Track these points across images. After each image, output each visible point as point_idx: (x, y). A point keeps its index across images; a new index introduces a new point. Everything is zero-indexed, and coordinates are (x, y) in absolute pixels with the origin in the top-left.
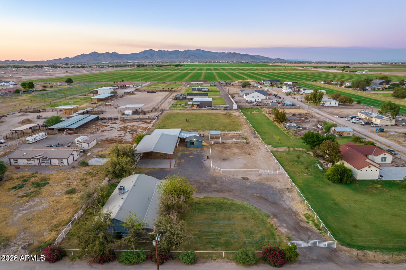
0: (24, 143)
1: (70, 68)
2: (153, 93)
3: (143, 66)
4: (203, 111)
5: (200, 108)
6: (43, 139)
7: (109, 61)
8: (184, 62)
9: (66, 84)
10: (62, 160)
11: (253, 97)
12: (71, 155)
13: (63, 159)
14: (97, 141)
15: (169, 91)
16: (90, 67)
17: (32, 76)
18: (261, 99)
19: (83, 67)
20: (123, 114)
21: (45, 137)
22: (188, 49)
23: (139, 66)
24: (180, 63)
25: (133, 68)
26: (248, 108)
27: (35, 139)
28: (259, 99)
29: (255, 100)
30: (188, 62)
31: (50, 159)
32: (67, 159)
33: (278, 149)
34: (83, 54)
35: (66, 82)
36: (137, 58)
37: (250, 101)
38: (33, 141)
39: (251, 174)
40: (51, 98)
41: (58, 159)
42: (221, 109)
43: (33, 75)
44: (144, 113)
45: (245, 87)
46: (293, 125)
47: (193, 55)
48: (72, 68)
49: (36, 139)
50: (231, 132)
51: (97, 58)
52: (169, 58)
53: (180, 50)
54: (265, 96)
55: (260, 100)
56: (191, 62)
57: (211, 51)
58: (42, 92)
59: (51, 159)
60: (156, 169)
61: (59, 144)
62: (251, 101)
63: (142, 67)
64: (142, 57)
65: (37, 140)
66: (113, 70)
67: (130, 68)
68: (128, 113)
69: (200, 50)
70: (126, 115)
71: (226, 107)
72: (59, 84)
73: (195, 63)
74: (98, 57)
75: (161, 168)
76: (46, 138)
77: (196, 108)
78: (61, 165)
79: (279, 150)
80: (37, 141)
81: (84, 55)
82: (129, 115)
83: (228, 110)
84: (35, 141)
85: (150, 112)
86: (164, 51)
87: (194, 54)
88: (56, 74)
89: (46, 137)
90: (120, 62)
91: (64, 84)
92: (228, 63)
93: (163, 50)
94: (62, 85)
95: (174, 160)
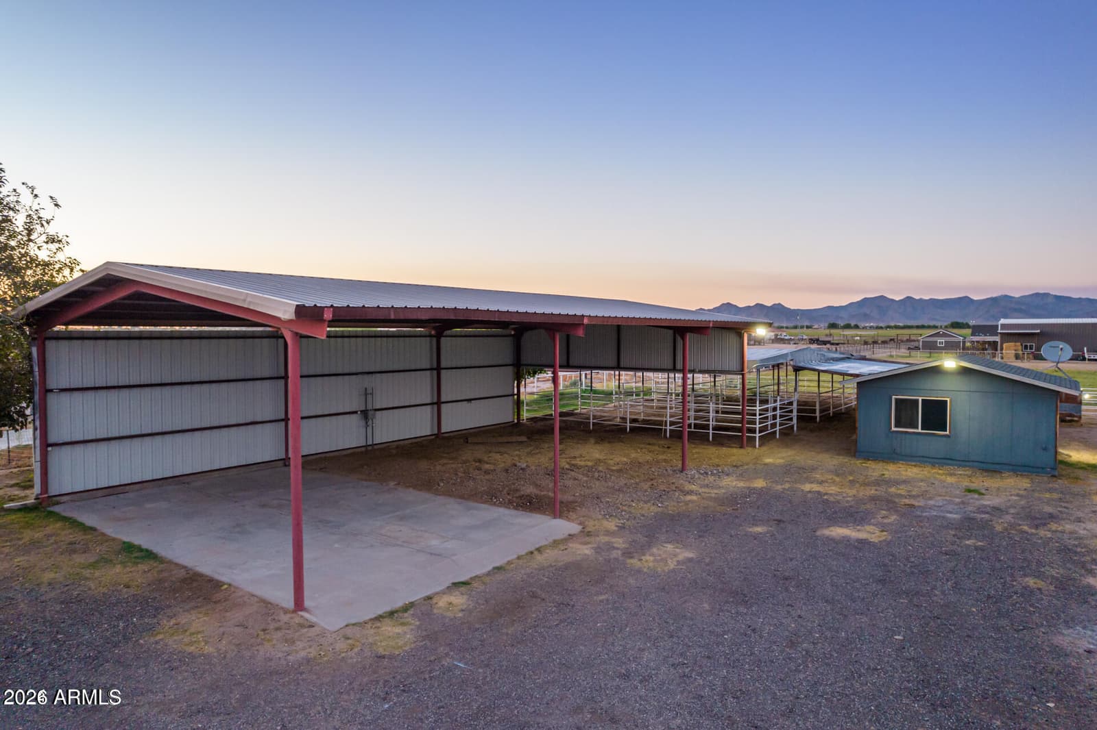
86: (921, 300)
95: (562, 527)
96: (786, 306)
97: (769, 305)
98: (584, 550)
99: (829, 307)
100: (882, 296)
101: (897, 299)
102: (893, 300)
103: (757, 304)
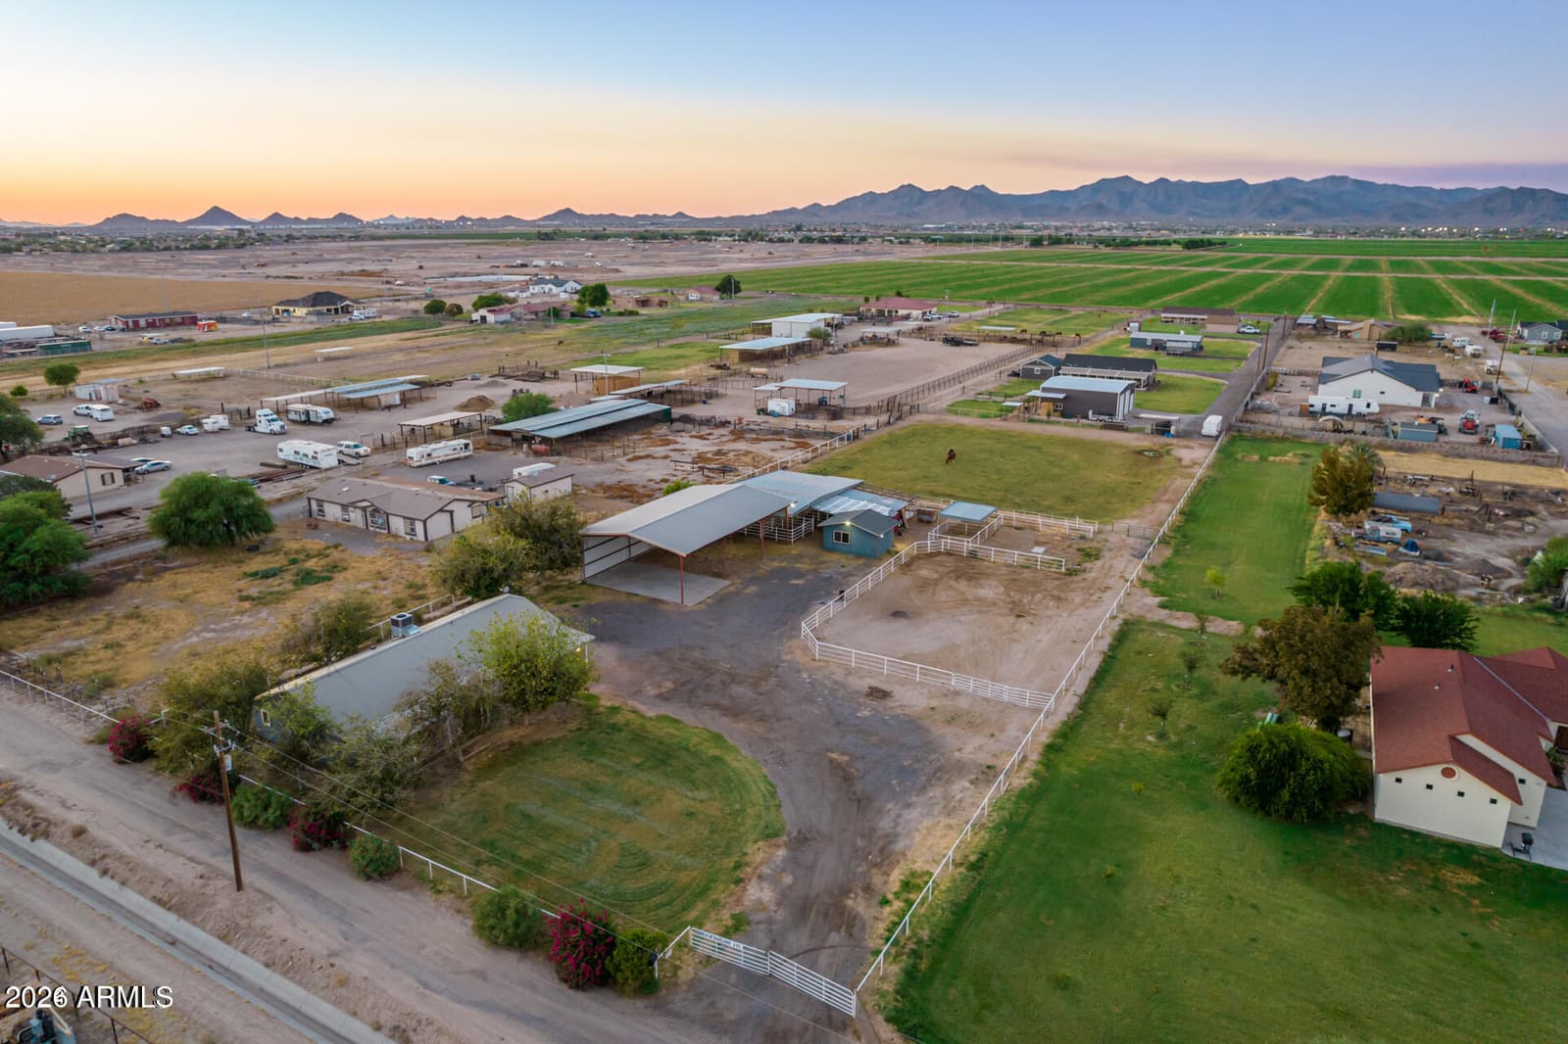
0: (403, 464)
1: (796, 241)
2: (966, 344)
3: (1056, 241)
4: (1064, 429)
5: (1063, 415)
6: (458, 459)
7: (954, 220)
8: (1246, 232)
9: (716, 297)
10: (412, 520)
11: (1357, 394)
12: (441, 510)
13: (414, 519)
14: (573, 485)
15: (1031, 344)
16: (863, 239)
17: (656, 265)
18: (1380, 406)
19: (839, 240)
20: (763, 411)
21: (462, 454)
22: (1290, 176)
23: (1037, 242)
24: (1232, 232)
25: (1016, 248)
26: (1277, 438)
27: (429, 455)
28: (1368, 405)
29: (1351, 406)
30: (1263, 231)
31: (388, 515)
32: (425, 522)
33: (1170, 616)
34: (871, 192)
35: (718, 289)
36: (1062, 211)
37: (1324, 408)
38: (424, 462)
39: (919, 683)
40: (619, 341)
41: (404, 518)
42: (1140, 431)
43: (662, 264)
44: (836, 414)
45: (1393, 348)
46: (1382, 534)
47: (1304, 203)
48: (801, 241)
49: (434, 455)
50: (1060, 522)
51: (916, 210)
52: (1198, 211)
53: (1251, 180)
54: (1420, 395)
55: (1375, 409)
56: (1278, 233)
57: (1400, 183)
58: (626, 319)
59: (390, 517)
60: (635, 599)
61: (473, 479)
62: (1329, 409)
63: (1049, 244)
64: (1084, 208)
65: (435, 460)
66: (931, 254)
67: (1002, 246)
68: (777, 410)
69: (1344, 179)
70: (773, 414)
71: (1168, 424)
72: (694, 296)
73: (1297, 236)
74: (919, 203)
75: (654, 599)
76: (466, 457)
77: (1049, 415)
78: (408, 537)
79: (1175, 623)
80: (435, 464)
81: (870, 198)
82: (780, 416)
83: (1173, 436)
84: (430, 461)
85: (859, 414)
86: (1180, 183)
87: (1311, 198)
88: (730, 260)
89: (468, 453)
90: (991, 226)
91: (708, 296)
92: (1462, 236)
93: (1173, 178)
94: (701, 299)
95: (727, 582)
96: (992, 189)
97: (967, 189)
98: (732, 589)
99: (1053, 193)
100: (1127, 178)
101: (1146, 182)
102: (1140, 184)
103: (952, 187)
